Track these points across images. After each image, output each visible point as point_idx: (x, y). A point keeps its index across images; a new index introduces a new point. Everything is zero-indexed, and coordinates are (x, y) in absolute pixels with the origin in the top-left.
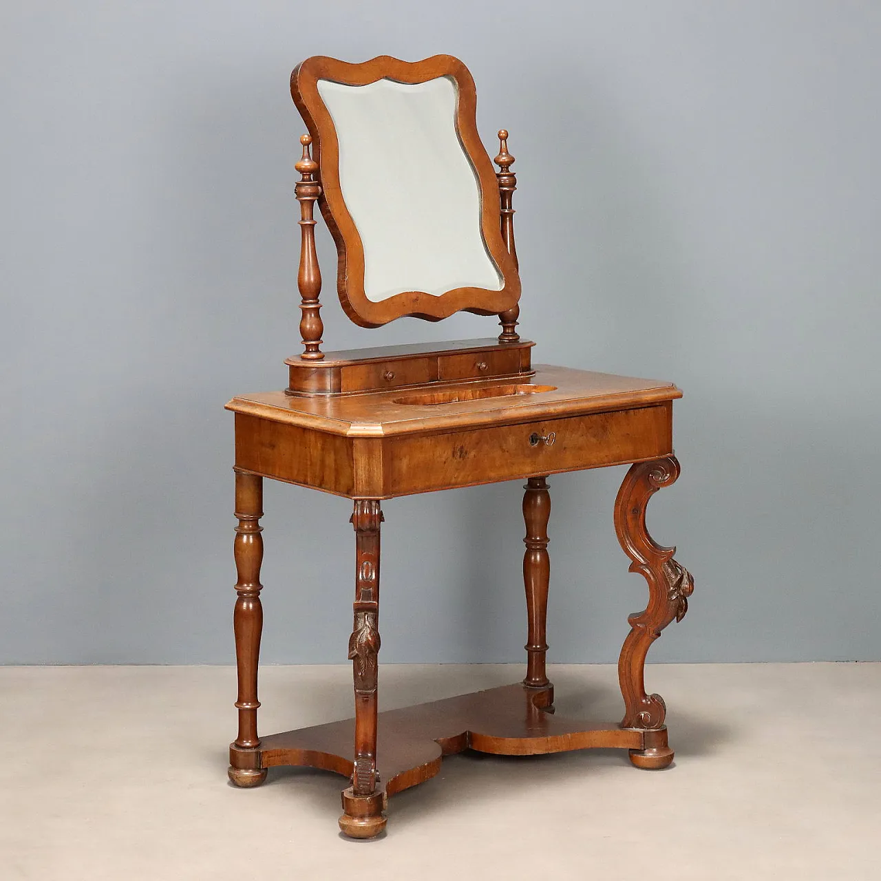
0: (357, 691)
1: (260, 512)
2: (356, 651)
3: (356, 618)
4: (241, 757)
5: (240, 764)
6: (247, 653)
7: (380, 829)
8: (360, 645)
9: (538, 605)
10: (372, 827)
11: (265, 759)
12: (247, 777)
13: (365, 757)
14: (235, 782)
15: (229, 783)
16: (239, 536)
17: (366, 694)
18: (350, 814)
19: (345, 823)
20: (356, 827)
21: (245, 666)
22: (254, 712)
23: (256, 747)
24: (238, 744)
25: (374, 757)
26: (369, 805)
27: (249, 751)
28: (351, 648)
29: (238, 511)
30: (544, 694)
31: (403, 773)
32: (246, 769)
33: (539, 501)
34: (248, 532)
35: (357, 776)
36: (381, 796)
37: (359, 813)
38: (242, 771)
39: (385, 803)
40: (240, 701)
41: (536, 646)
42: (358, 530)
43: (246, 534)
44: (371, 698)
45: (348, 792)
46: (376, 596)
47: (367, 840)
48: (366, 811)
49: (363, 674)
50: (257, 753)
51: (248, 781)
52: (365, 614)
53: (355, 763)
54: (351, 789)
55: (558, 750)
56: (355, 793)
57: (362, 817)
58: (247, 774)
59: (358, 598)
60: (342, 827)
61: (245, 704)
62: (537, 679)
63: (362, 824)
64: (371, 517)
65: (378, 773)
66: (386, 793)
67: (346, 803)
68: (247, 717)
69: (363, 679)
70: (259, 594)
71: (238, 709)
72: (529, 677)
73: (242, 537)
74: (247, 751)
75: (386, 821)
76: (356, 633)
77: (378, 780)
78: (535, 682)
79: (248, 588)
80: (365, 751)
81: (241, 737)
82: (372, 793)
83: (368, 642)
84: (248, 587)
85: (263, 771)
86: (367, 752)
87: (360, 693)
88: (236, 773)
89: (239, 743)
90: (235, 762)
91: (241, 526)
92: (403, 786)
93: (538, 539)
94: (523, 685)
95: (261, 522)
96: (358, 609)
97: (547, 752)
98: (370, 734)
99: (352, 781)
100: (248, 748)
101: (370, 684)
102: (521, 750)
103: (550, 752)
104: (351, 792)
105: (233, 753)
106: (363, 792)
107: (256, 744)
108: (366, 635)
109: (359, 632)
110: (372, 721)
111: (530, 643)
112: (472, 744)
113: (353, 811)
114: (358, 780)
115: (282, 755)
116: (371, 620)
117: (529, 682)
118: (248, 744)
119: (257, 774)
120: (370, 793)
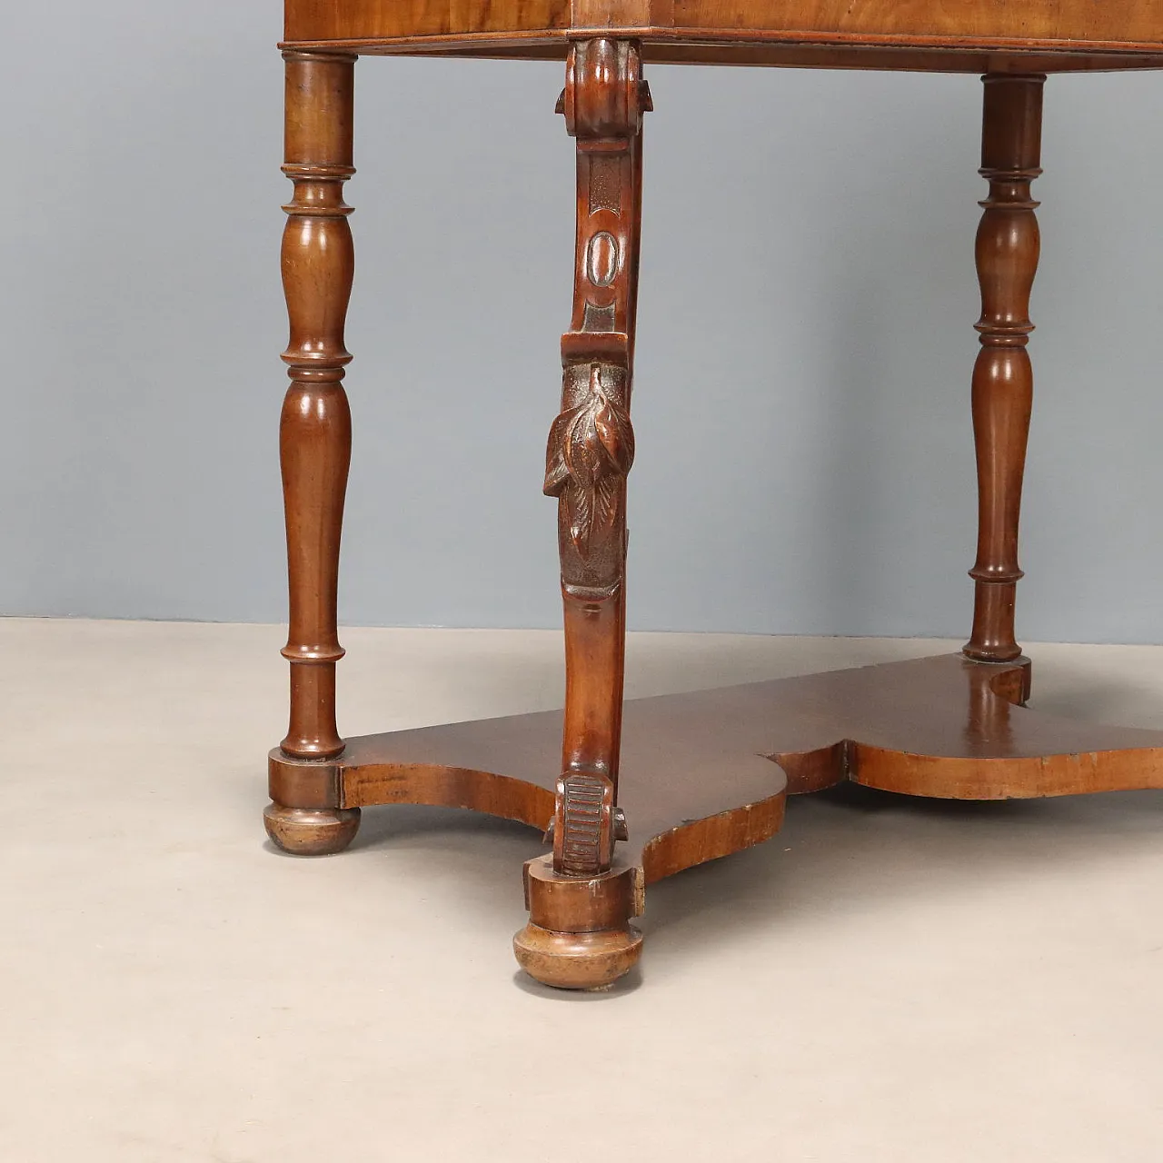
0: (570, 589)
1: (345, 163)
2: (563, 469)
3: (569, 380)
4: (295, 779)
5: (293, 794)
6: (311, 521)
7: (624, 964)
8: (576, 447)
9: (1004, 474)
10: (602, 960)
11: (351, 786)
12: (309, 829)
13: (586, 769)
14: (281, 843)
15: (266, 846)
16: (295, 220)
17: (591, 597)
18: (544, 923)
19: (533, 945)
20: (558, 959)
21: (305, 554)
22: (327, 669)
23: (330, 756)
24: (288, 751)
25: (613, 774)
26: (593, 901)
27: (313, 764)
28: (552, 462)
29: (291, 155)
30: (1013, 676)
31: (689, 824)
32: (308, 808)
33: (1014, 237)
34: (316, 210)
35: (562, 818)
36: (627, 877)
37: (567, 919)
38: (299, 813)
39: (640, 897)
40: (294, 642)
41: (996, 567)
42: (580, 131)
43: (308, 215)
44: (607, 612)
45: (540, 867)
46: (628, 318)
47: (585, 995)
48: (586, 914)
49: (585, 534)
50: (332, 770)
51: (309, 838)
52: (593, 367)
53: (561, 788)
54: (549, 858)
55: (1065, 792)
56: (559, 866)
57: (575, 933)
58: (309, 822)
59: (577, 324)
60: (524, 957)
61: (304, 648)
62: (996, 644)
63: (577, 950)
64: (614, 88)
65: (621, 817)
66: (641, 870)
67: (534, 891)
68: (311, 682)
69: (584, 546)
70: (343, 374)
71: (288, 662)
72: (976, 639)
73: (301, 225)
74: (307, 764)
75: (639, 946)
76: (567, 415)
77: (620, 834)
78: (990, 649)
79: (315, 356)
80: (589, 754)
81: (295, 732)
82: (605, 868)
83: (598, 444)
84: (314, 352)
85: (348, 816)
86: (594, 760)
87: (579, 597)
88: (280, 818)
89: (290, 747)
90: (281, 794)
91: (298, 198)
92: (687, 859)
93: (1009, 318)
94: (963, 657)
95: (348, 188)
96: (576, 354)
97: (1040, 795)
98: (604, 712)
99: (551, 834)
100: (311, 757)
101: (604, 569)
102: (975, 787)
103: (1048, 795)
104: (547, 865)
105: (275, 770)
106: (579, 866)
107: (329, 749)
108: (592, 421)
109: (573, 413)
110: (610, 677)
111: (981, 562)
112: (856, 773)
113: (551, 915)
114: (565, 833)
115: (392, 778)
116: (607, 383)
117: (977, 651)
118: (312, 748)
119: (332, 822)
120: (600, 869)
